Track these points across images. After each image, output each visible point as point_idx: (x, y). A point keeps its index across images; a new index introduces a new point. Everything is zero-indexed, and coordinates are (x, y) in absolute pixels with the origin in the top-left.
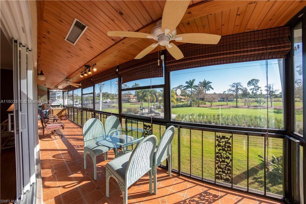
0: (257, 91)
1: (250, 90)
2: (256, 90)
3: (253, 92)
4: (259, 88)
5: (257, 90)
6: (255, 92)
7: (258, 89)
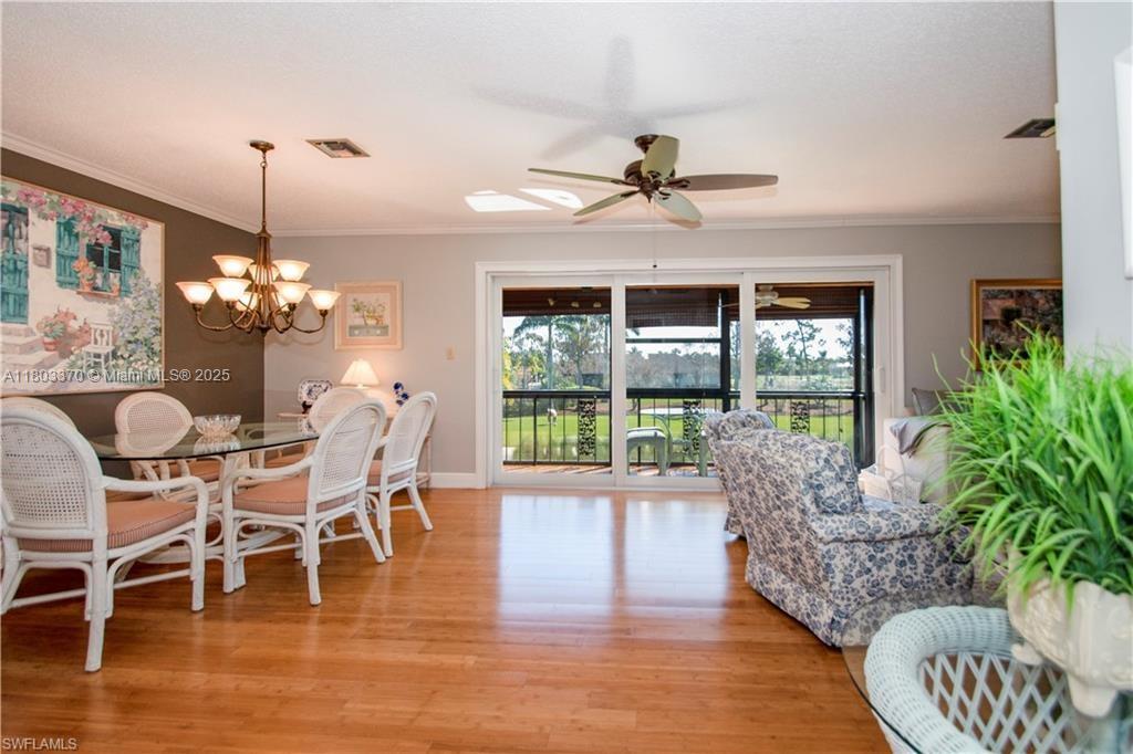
0: (807, 344)
1: (784, 338)
2: (803, 340)
3: (791, 351)
4: (815, 331)
5: (808, 339)
6: (798, 347)
7: (811, 337)
